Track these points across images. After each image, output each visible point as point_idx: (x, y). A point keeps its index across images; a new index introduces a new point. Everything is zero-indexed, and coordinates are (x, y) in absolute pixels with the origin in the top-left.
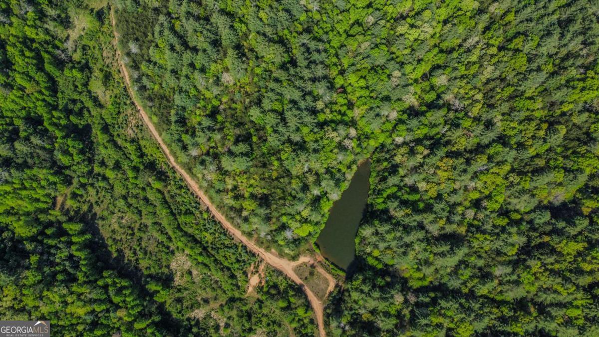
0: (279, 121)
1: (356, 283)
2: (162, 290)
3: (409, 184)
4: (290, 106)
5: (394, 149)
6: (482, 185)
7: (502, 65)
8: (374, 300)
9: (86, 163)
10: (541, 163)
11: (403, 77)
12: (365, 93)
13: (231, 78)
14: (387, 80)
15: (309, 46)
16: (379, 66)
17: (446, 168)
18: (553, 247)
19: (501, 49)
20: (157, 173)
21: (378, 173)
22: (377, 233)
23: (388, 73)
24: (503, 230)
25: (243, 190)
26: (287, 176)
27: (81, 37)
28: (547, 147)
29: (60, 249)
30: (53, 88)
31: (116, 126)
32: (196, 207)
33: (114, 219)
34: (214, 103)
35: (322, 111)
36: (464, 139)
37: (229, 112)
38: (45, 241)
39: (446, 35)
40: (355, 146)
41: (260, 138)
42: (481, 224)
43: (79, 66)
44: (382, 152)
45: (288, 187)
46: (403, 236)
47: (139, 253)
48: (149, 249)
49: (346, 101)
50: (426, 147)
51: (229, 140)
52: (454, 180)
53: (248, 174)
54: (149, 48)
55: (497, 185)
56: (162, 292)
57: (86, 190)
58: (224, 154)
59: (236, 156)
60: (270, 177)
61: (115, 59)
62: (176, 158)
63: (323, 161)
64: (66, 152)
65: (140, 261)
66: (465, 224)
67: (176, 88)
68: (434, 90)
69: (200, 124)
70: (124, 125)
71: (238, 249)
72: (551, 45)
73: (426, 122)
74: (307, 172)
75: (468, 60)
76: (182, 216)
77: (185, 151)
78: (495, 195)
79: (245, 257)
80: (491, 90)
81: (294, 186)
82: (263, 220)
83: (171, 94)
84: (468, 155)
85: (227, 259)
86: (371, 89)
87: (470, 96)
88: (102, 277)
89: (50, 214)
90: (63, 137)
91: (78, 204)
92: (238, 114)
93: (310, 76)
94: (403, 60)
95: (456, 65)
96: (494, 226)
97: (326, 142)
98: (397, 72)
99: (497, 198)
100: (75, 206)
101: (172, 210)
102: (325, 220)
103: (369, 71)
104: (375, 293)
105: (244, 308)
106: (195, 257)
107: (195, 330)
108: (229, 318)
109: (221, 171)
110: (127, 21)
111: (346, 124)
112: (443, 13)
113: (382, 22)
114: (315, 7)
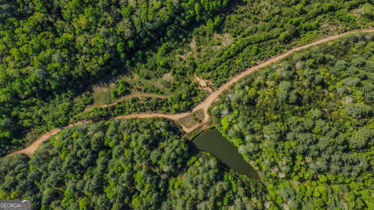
0: (305, 127)
1: (183, 145)
2: (214, 25)
3: (235, 201)
4: (314, 139)
5: (262, 199)
8: (170, 153)
12: (308, 193)
13: (347, 103)
15: (357, 166)
20: (291, 38)
21: (248, 182)
22: (210, 168)
25: (263, 91)
26: (264, 122)
31: (332, 17)
32: (260, 57)
33: (267, 4)
34: (331, 86)
35: (304, 160)
37: (321, 95)
40: (271, 174)
41: (296, 111)
44: (262, 190)
45: (257, 121)
46: (203, 185)
47: (241, 15)
48: (241, 22)
49: (306, 178)
51: (301, 90)
53: (273, 97)
56: (212, 24)
58: (292, 84)
59: (288, 92)
60: (267, 111)
62: (298, 52)
63: (267, 149)
65: (235, 15)
67: (350, 63)
69: (318, 73)
70: (331, 22)
71: (225, 78)
74: (263, 136)
76: (257, 47)
77: (301, 59)
79: (219, 81)
81: (256, 125)
82: (239, 98)
83: (346, 59)
85: (221, 69)
86: (310, 198)
92: (318, 101)
93: (333, 159)
97: (281, 155)
101: (262, 42)
102: (228, 138)
103: (324, 202)
104: (173, 155)
105: (188, 72)
106: (228, 50)
107: (184, 40)
108: (185, 62)
109: (280, 79)
111: (289, 173)
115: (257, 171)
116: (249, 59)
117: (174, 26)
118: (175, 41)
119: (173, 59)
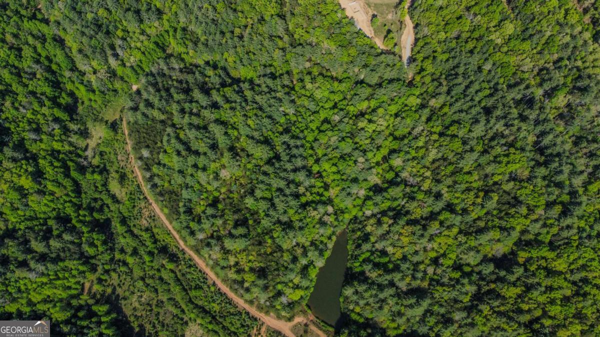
0: (269, 206)
3: (379, 249)
4: (278, 193)
5: (365, 221)
6: (438, 246)
7: (443, 149)
10: (482, 224)
11: (366, 163)
12: (337, 177)
13: (228, 173)
14: (354, 165)
15: (289, 143)
16: (346, 154)
17: (407, 234)
18: (498, 292)
19: (441, 134)
20: (170, 255)
21: (354, 241)
22: (356, 292)
23: (354, 159)
24: (458, 281)
25: (243, 265)
26: (279, 250)
27: (98, 144)
28: (485, 211)
29: (92, 328)
30: (78, 189)
31: (132, 218)
32: (204, 282)
33: (134, 299)
34: (215, 194)
35: (304, 194)
36: (419, 209)
37: (228, 201)
38: (78, 323)
39: (398, 126)
40: (333, 221)
41: (255, 221)
42: (439, 278)
43: (98, 170)
44: (355, 223)
45: (280, 259)
46: (378, 293)
47: (157, 326)
48: (166, 322)
49: (322, 184)
50: (390, 218)
51: (229, 224)
52: (415, 243)
53: (247, 251)
54: (158, 153)
55: (449, 245)
57: (109, 275)
58: (225, 236)
59: (236, 238)
60: (265, 253)
61: (129, 161)
62: (186, 242)
63: (308, 236)
64: (92, 245)
65: (159, 333)
66: (427, 279)
67: (183, 185)
68: (393, 171)
69: (204, 212)
70: (139, 217)
71: (242, 315)
72: (479, 130)
73: (389, 197)
74: (295, 246)
75: (417, 145)
76: (193, 291)
77: (193, 236)
78: (448, 254)
79: (248, 322)
80: (437, 168)
81: (285, 258)
82: (262, 289)
83: (179, 190)
84: (424, 222)
85: (233, 325)
86: (342, 173)
87: (421, 173)
89: (80, 299)
90: (89, 232)
91: (103, 288)
92: (236, 202)
93: (291, 167)
94: (365, 148)
95: (408, 149)
96: (450, 279)
97: (308, 220)
98: (361, 158)
99: (450, 256)
100: (100, 290)
101: (184, 286)
102: (314, 284)
103: (339, 160)
106: (206, 325)
109: (224, 250)
110: (138, 132)
111: (324, 203)
112: (393, 109)
113: (346, 120)
114: (291, 111)
115: (337, 237)
116: (210, 294)
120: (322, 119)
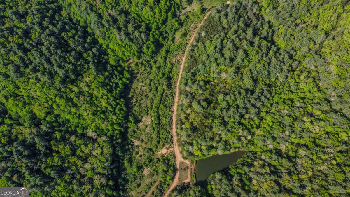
0: (226, 107)
1: (196, 189)
2: (133, 123)
3: (250, 176)
4: (235, 107)
5: (258, 158)
7: (331, 171)
9: (150, 57)
11: (288, 137)
12: (268, 128)
13: (225, 76)
14: (281, 132)
15: (264, 92)
16: (283, 124)
17: (269, 185)
19: (338, 165)
20: (169, 83)
21: (243, 160)
22: (221, 180)
23: (284, 130)
25: (191, 118)
26: (210, 129)
27: (190, 12)
29: (117, 78)
30: (164, 22)
32: (170, 107)
33: (141, 84)
34: (211, 79)
35: (245, 119)
36: (287, 182)
37: (213, 87)
38: (115, 71)
39: (322, 138)
40: (245, 143)
41: (214, 107)
43: (180, 22)
44: (253, 155)
45: (207, 132)
46: (229, 191)
47: (138, 103)
48: (142, 105)
50: (270, 170)
51: (203, 96)
52: (268, 192)
53: (198, 114)
54: (208, 39)
56: (132, 123)
57: (142, 66)
58: (197, 99)
59: (200, 105)
60: (204, 123)
61: (194, 31)
62: (180, 85)
63: (227, 137)
64: (148, 48)
65: (135, 107)
67: (203, 62)
68: (296, 154)
69: (199, 81)
70: (174, 56)
71: (169, 135)
73: (280, 161)
74: (218, 134)
75: (320, 156)
76: (163, 106)
77: (185, 86)
79: (169, 140)
80: (317, 175)
81: (209, 134)
82: (187, 135)
83: (200, 62)
84: (282, 189)
85: (163, 135)
86: (272, 129)
87: (307, 169)
88: (120, 99)
89: (124, 63)
90: (152, 42)
91: (135, 68)
92: (215, 91)
93: (253, 103)
94: (295, 130)
95: (314, 153)
97: (235, 131)
98: (288, 133)
100: (133, 68)
101: (161, 100)
102: (208, 157)
103: (277, 122)
105: (152, 157)
106: (153, 123)
107: (130, 146)
108: (144, 154)
109: (190, 104)
110: (210, 22)
111: (250, 132)
112: (329, 129)
113: (301, 110)
114: (281, 80)
115: (239, 151)
116: (167, 114)
117: (118, 148)
118: (127, 153)
119: (137, 161)
120: (291, 97)
